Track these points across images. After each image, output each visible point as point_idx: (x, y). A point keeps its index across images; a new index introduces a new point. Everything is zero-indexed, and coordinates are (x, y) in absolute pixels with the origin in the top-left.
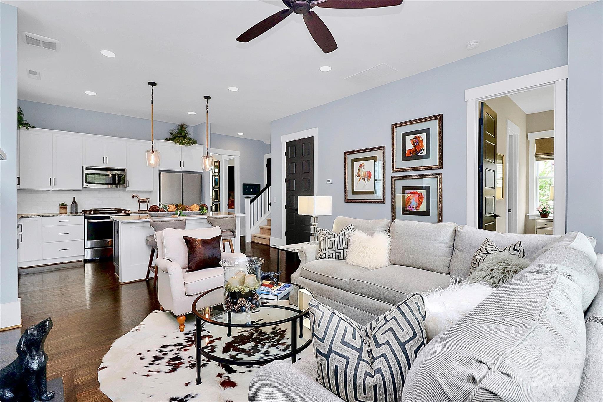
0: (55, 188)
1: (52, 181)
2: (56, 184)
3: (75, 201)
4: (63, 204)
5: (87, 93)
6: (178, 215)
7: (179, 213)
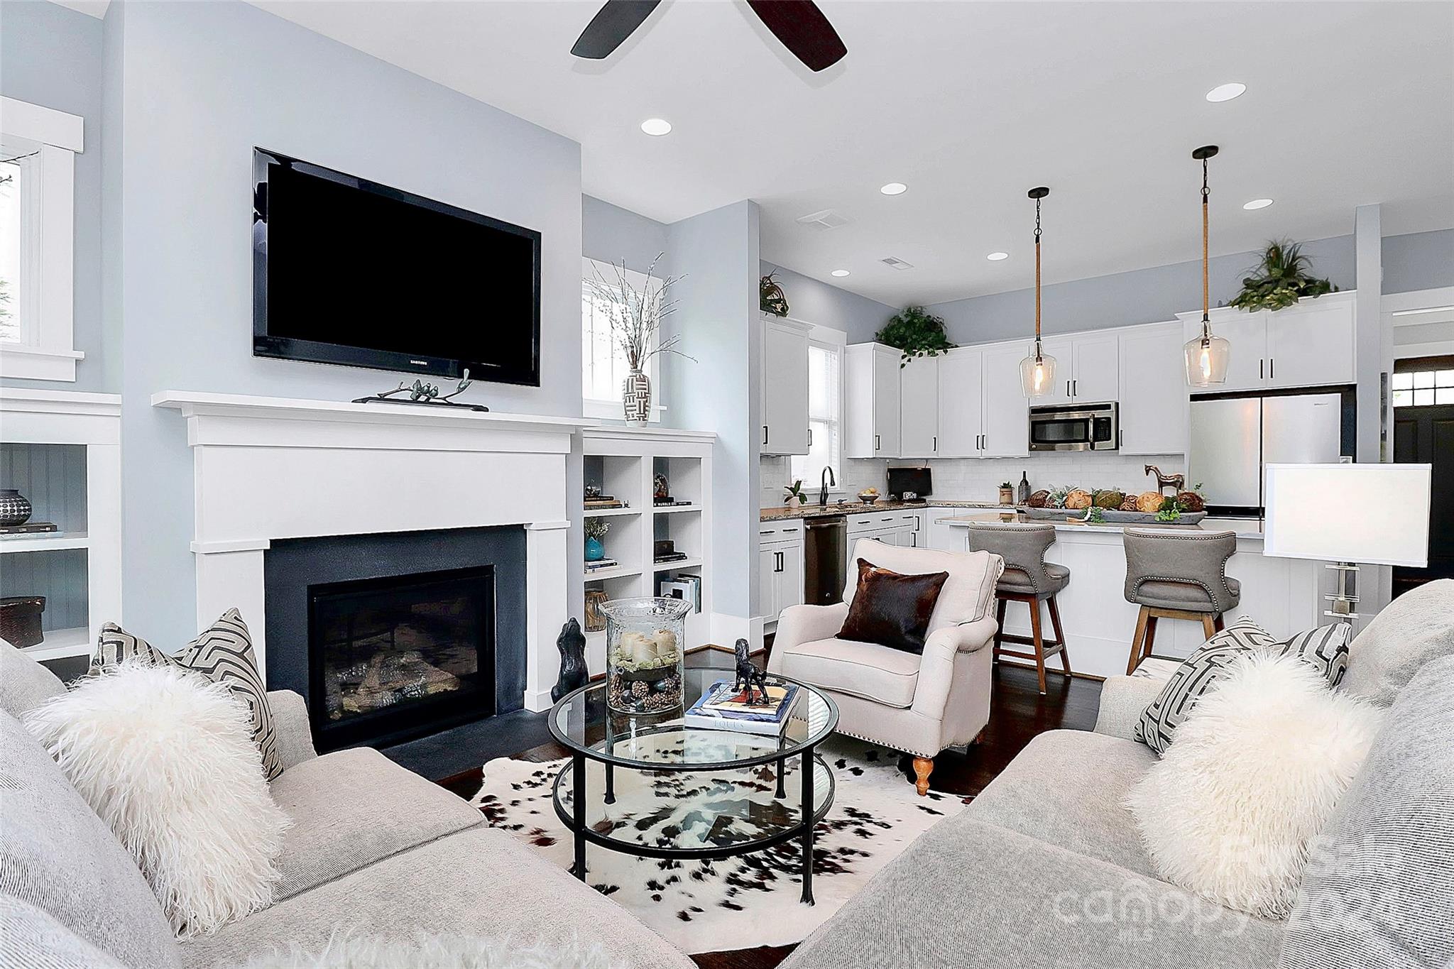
0: (986, 453)
1: (981, 442)
2: (987, 445)
3: (1027, 479)
4: (1006, 486)
5: (991, 257)
6: (1086, 518)
7: (1089, 513)
